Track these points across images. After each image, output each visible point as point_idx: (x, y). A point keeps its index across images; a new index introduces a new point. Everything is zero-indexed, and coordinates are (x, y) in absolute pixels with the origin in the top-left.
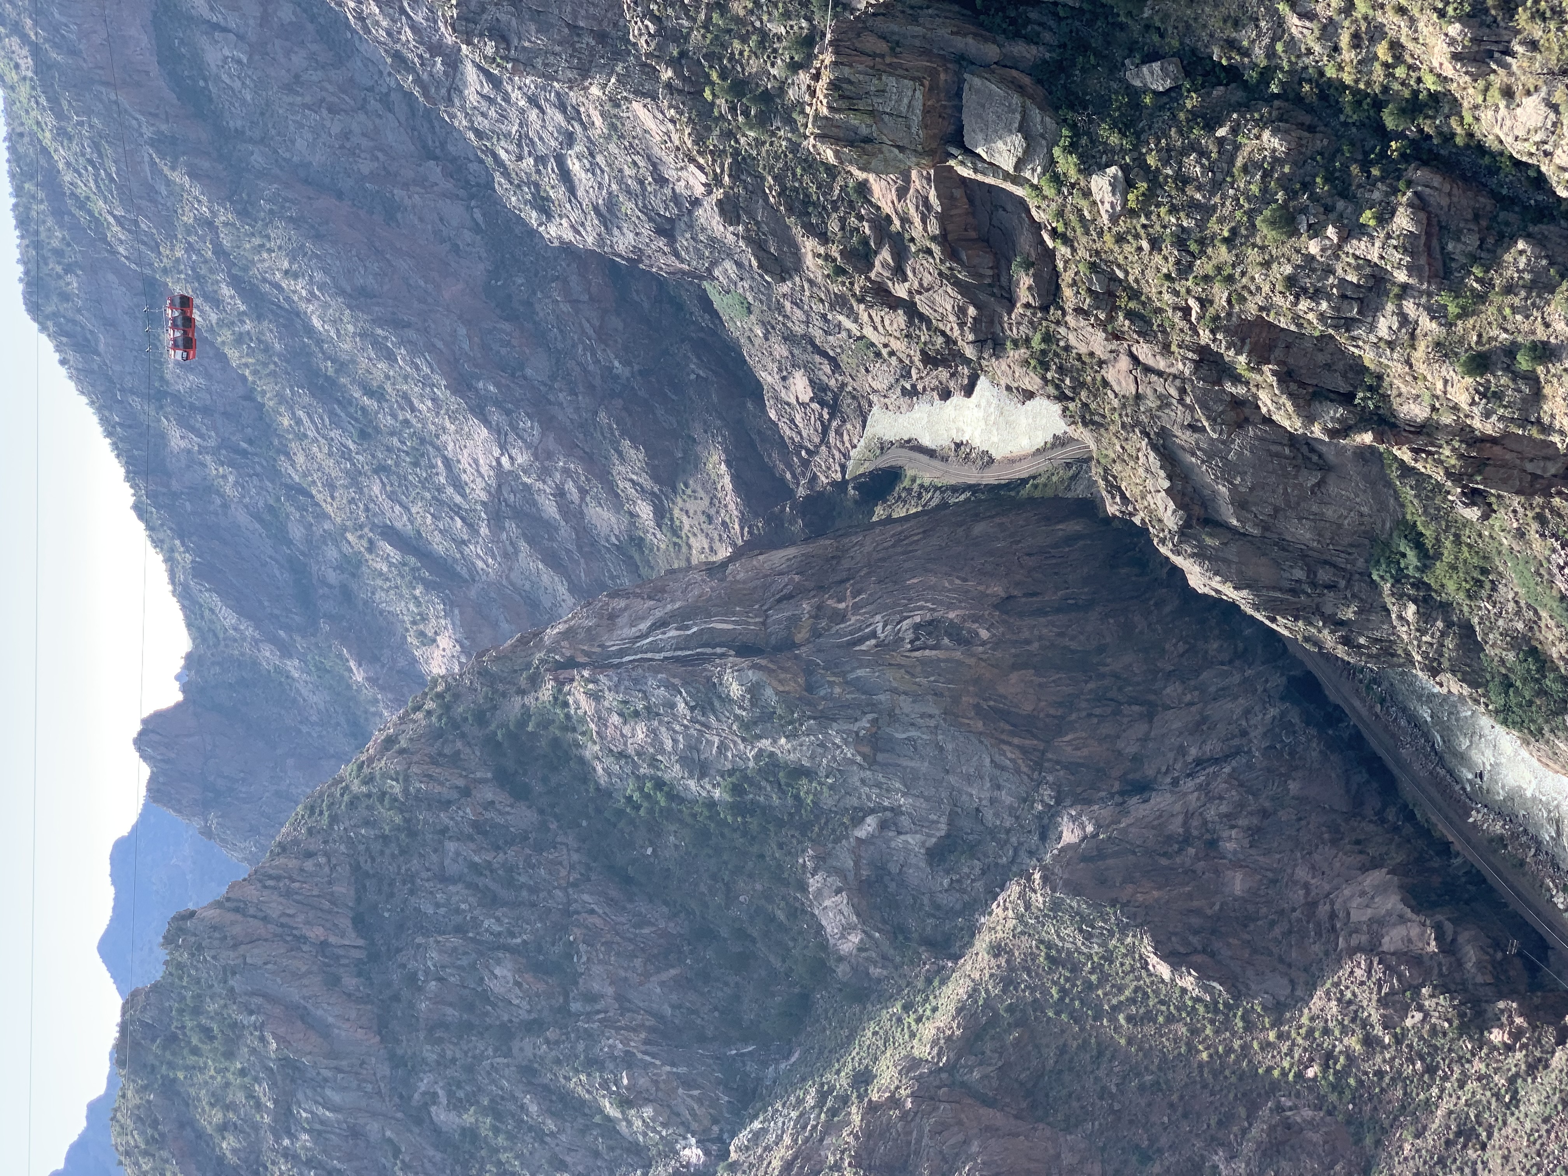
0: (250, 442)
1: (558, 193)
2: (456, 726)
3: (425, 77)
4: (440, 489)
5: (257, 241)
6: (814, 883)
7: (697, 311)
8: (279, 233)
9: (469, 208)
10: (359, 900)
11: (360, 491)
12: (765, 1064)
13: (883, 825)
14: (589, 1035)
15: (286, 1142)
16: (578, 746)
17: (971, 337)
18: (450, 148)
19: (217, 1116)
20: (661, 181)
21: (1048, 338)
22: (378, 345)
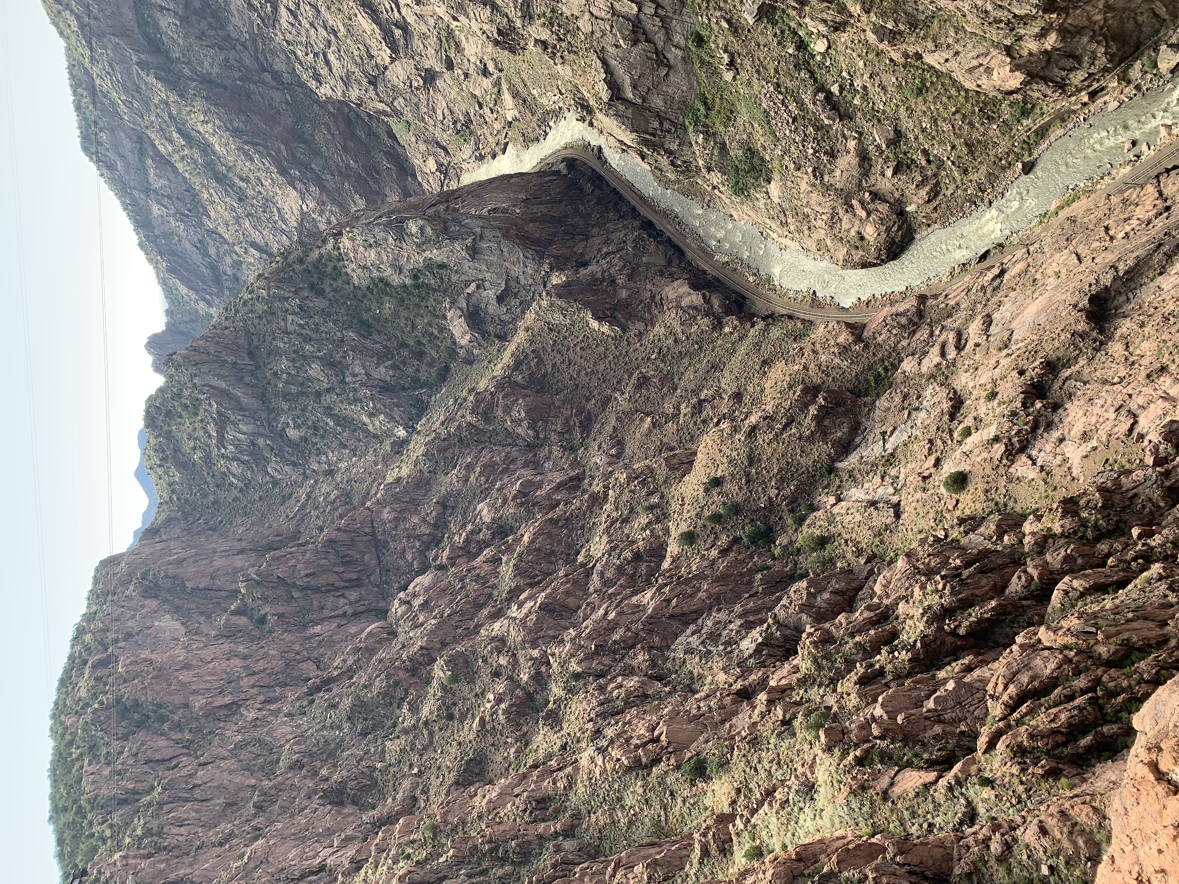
0: (190, 211)
1: (324, 72)
2: (290, 266)
3: (263, 14)
4: (276, 222)
5: (188, 109)
6: (449, 315)
7: (386, 138)
8: (199, 104)
9: (284, 94)
10: (250, 345)
11: (240, 226)
12: (430, 397)
13: (478, 287)
14: (355, 389)
15: (223, 451)
16: (345, 267)
17: (519, 14)
18: (275, 67)
19: (191, 444)
20: (371, 57)
21: (553, 11)
22: (246, 154)
